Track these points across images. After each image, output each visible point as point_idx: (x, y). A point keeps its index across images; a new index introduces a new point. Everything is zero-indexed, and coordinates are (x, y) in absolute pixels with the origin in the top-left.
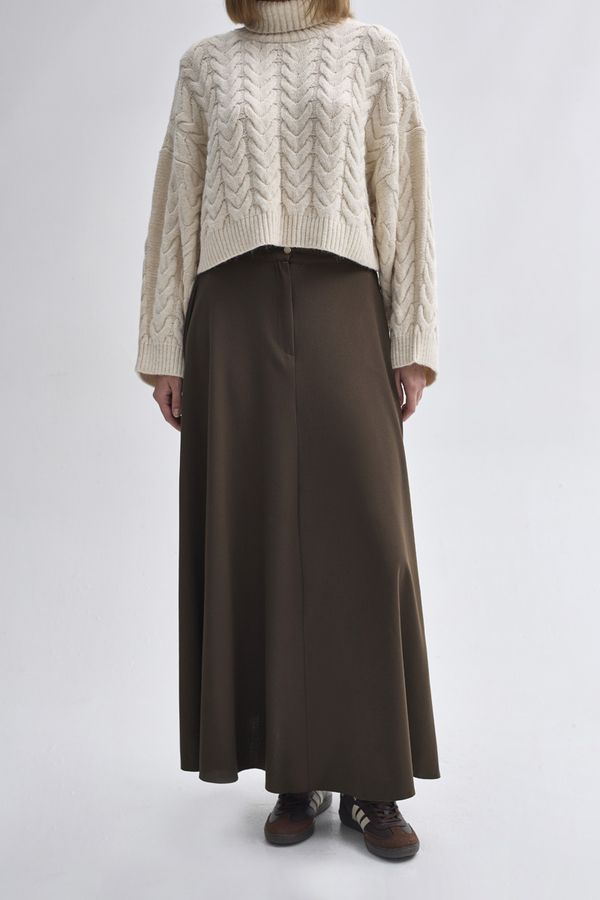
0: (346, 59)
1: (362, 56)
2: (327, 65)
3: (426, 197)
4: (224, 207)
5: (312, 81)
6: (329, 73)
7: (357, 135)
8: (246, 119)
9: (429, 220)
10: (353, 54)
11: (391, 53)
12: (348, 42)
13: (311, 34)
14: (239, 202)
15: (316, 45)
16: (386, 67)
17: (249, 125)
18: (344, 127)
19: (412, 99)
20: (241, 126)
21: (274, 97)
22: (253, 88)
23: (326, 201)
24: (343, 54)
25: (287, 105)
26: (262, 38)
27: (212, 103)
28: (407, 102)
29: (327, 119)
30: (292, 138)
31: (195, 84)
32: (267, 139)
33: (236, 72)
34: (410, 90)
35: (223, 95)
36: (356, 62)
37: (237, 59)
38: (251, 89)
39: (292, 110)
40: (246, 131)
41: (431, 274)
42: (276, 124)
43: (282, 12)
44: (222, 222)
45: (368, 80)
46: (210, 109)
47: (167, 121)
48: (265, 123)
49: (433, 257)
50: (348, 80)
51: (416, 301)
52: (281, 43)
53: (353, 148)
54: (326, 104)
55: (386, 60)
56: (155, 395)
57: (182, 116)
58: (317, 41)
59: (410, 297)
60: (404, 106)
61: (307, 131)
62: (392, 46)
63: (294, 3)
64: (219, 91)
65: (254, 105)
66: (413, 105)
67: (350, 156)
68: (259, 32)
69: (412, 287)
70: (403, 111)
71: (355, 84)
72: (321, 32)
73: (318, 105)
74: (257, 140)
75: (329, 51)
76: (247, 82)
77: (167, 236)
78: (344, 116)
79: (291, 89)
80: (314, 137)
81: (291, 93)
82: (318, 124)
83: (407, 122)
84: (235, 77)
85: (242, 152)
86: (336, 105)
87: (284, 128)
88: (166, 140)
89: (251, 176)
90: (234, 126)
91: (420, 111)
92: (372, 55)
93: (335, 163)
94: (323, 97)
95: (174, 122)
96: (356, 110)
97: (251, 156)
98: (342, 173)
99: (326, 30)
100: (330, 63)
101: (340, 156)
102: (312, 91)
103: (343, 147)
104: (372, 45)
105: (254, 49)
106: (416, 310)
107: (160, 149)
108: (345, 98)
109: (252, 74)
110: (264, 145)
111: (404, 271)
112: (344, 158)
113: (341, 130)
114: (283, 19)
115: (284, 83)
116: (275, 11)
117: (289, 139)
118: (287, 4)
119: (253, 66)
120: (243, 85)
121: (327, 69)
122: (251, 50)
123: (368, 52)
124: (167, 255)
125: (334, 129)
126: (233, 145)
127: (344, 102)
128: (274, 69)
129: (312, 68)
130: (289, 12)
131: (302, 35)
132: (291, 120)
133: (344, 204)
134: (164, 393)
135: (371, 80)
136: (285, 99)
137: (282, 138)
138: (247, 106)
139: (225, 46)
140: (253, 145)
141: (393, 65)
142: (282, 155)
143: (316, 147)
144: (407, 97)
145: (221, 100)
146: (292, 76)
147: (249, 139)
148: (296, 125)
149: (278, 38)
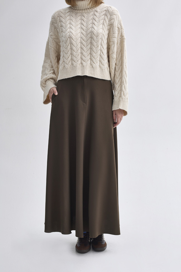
0: (101, 18)
1: (106, 17)
2: (95, 20)
3: (125, 58)
4: (63, 63)
5: (90, 26)
6: (96, 23)
7: (104, 42)
8: (70, 37)
9: (126, 65)
10: (103, 16)
11: (115, 15)
12: (102, 12)
13: (91, 10)
14: (68, 63)
15: (92, 14)
16: (113, 20)
17: (71, 39)
18: (100, 40)
19: (121, 29)
20: (69, 39)
21: (79, 30)
22: (73, 27)
23: (95, 63)
24: (100, 17)
25: (83, 33)
26: (76, 11)
27: (61, 31)
28: (120, 30)
29: (95, 38)
30: (84, 43)
31: (56, 24)
32: (76, 43)
33: (68, 22)
34: (121, 26)
35: (64, 29)
36: (104, 19)
37: (68, 18)
38: (72, 28)
39: (84, 35)
40: (70, 41)
41: (126, 82)
42: (80, 39)
43: (82, 3)
44: (62, 67)
45: (107, 24)
46: (60, 33)
48: (76, 38)
49: (126, 77)
50: (102, 25)
51: (121, 90)
52: (82, 13)
53: (103, 46)
54: (94, 33)
55: (113, 18)
58: (93, 12)
59: (119, 89)
61: (89, 41)
62: (115, 13)
63: (86, 1)
64: (63, 28)
65: (73, 33)
66: (122, 31)
67: (102, 48)
68: (75, 9)
69: (120, 86)
70: (119, 33)
71: (104, 26)
72: (94, 9)
73: (92, 33)
74: (73, 44)
75: (96, 16)
76: (71, 25)
78: (100, 37)
79: (84, 28)
80: (91, 43)
81: (84, 29)
82: (92, 39)
83: (120, 36)
84: (68, 24)
85: (69, 47)
86: (98, 33)
87: (82, 40)
89: (71, 55)
90: (67, 39)
91: (124, 32)
92: (109, 16)
93: (97, 51)
94: (94, 31)
96: (104, 34)
97: (71, 49)
98: (99, 54)
99: (95, 8)
100: (96, 20)
101: (99, 49)
102: (90, 29)
103: (100, 46)
104: (109, 13)
105: (74, 15)
106: (121, 93)
108: (101, 31)
109: (73, 23)
110: (76, 45)
111: (118, 81)
112: (100, 49)
113: (99, 41)
114: (83, 5)
115: (82, 26)
116: (80, 3)
117: (83, 43)
118: (84, 1)
119: (73, 21)
120: (70, 26)
121: (95, 22)
122: (73, 15)
123: (108, 16)
125: (97, 40)
126: (67, 45)
127: (100, 32)
128: (80, 22)
129: (91, 21)
130: (84, 3)
131: (88, 11)
132: (84, 38)
133: (100, 63)
135: (108, 24)
136: (82, 31)
137: (81, 43)
138: (71, 33)
139: (65, 13)
140: (72, 45)
141: (116, 19)
142: (81, 48)
143: (92, 46)
144: (120, 28)
145: (64, 31)
146: (85, 24)
147: (71, 43)
148: (86, 39)
149: (81, 11)
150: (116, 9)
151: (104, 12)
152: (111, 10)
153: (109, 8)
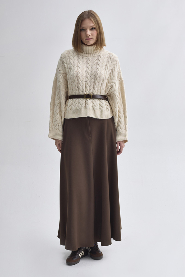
0: (104, 64)
1: (108, 63)
2: (99, 65)
5: (95, 70)
8: (78, 76)
10: (106, 63)
13: (96, 55)
18: (102, 80)
19: (120, 72)
21: (85, 75)
24: (103, 62)
26: (83, 54)
29: (98, 78)
33: (76, 65)
34: (120, 70)
36: (106, 65)
37: (76, 60)
40: (78, 80)
47: (56, 70)
50: (104, 71)
52: (88, 57)
55: (114, 64)
56: (56, 144)
57: (60, 69)
60: (118, 74)
72: (98, 54)
73: (96, 73)
75: (100, 61)
77: (57, 102)
78: (103, 77)
79: (89, 72)
82: (95, 84)
83: (119, 78)
86: (101, 74)
88: (56, 75)
95: (58, 70)
99: (100, 54)
100: (100, 65)
104: (111, 60)
105: (81, 58)
107: (54, 77)
114: (89, 50)
115: (88, 70)
119: (80, 63)
121: (99, 67)
122: (80, 58)
124: (57, 107)
128: (86, 65)
129: (95, 66)
131: (94, 55)
132: (88, 82)
133: (100, 106)
134: (58, 144)
136: (88, 75)
138: (78, 72)
144: (119, 72)
146: (90, 68)
147: (78, 82)
148: (90, 84)
149: (87, 55)
150: (116, 56)
151: (106, 59)
152: (112, 57)
153: (111, 55)
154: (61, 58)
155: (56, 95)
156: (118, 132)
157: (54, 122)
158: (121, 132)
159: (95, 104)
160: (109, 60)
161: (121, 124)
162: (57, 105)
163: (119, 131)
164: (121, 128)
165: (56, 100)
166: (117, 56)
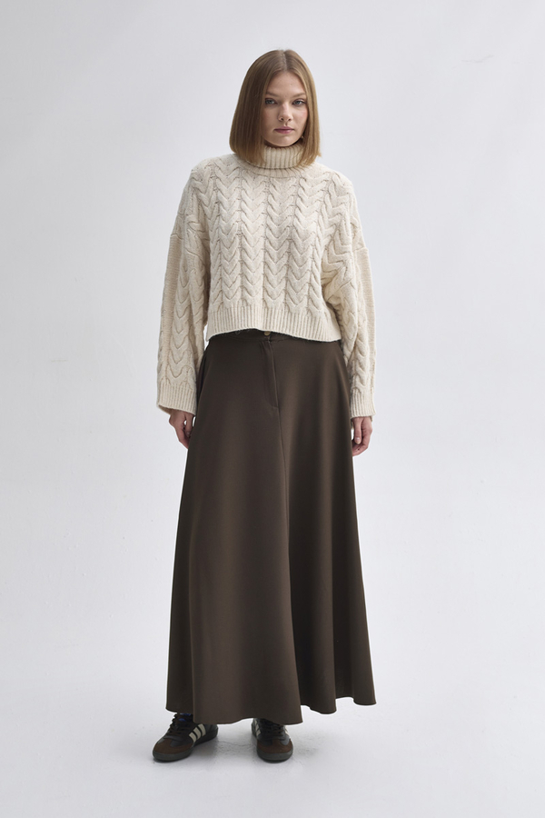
0: (315, 197)
1: (327, 196)
2: (302, 200)
5: (290, 211)
6: (303, 206)
8: (242, 235)
10: (321, 194)
11: (347, 195)
12: (317, 183)
13: (291, 173)
14: (231, 294)
15: (294, 183)
16: (343, 206)
17: (244, 239)
20: (238, 239)
21: (262, 219)
23: (297, 301)
24: (313, 193)
25: (271, 227)
26: (256, 170)
27: (215, 214)
28: (357, 229)
29: (299, 241)
30: (273, 251)
31: (203, 195)
32: (255, 251)
33: (236, 195)
35: (225, 211)
36: (322, 200)
37: (236, 183)
38: (246, 211)
39: (274, 231)
40: (241, 243)
42: (262, 240)
44: (217, 306)
46: (213, 219)
48: (255, 239)
50: (316, 213)
52: (269, 177)
53: (317, 261)
54: (299, 230)
55: (344, 200)
56: (171, 421)
58: (295, 180)
60: (354, 232)
61: (285, 248)
62: (348, 191)
64: (221, 207)
65: (248, 224)
67: (314, 267)
70: (354, 235)
71: (320, 216)
72: (298, 173)
73: (294, 230)
74: (248, 251)
75: (303, 189)
76: (244, 204)
77: (180, 306)
78: (311, 240)
79: (274, 214)
80: (289, 253)
81: (274, 218)
82: (293, 244)
83: (357, 243)
84: (235, 199)
85: (237, 258)
86: (306, 231)
87: (268, 244)
88: (175, 228)
89: (242, 277)
90: (233, 238)
92: (334, 196)
93: (304, 273)
94: (298, 225)
95: (182, 215)
96: (319, 236)
97: (243, 262)
98: (309, 281)
99: (302, 171)
100: (304, 198)
101: (308, 269)
102: (290, 219)
103: (310, 261)
104: (335, 188)
105: (249, 178)
107: (170, 235)
109: (247, 199)
110: (253, 255)
112: (310, 267)
113: (309, 250)
115: (270, 209)
117: (270, 252)
119: (248, 192)
120: (240, 206)
121: (301, 203)
122: (246, 178)
123: (331, 193)
125: (304, 248)
126: (231, 252)
127: (312, 230)
128: (263, 197)
129: (291, 201)
131: (285, 173)
132: (273, 239)
133: (310, 302)
135: (331, 214)
136: (270, 222)
137: (266, 251)
138: (243, 225)
139: (228, 169)
140: (245, 255)
141: (348, 204)
142: (266, 263)
143: (291, 261)
144: (357, 225)
145: (223, 216)
146: (276, 204)
147: (243, 250)
148: (277, 243)
149: (267, 172)
151: (323, 185)
152: (339, 183)
153: (335, 177)
154: (192, 178)
155: (179, 285)
156: (355, 392)
157: (172, 363)
158: (362, 390)
159: (294, 297)
160: (332, 190)
161: (363, 369)
162: (180, 314)
163: (356, 388)
164: (362, 382)
165: (177, 299)
166: (350, 182)
